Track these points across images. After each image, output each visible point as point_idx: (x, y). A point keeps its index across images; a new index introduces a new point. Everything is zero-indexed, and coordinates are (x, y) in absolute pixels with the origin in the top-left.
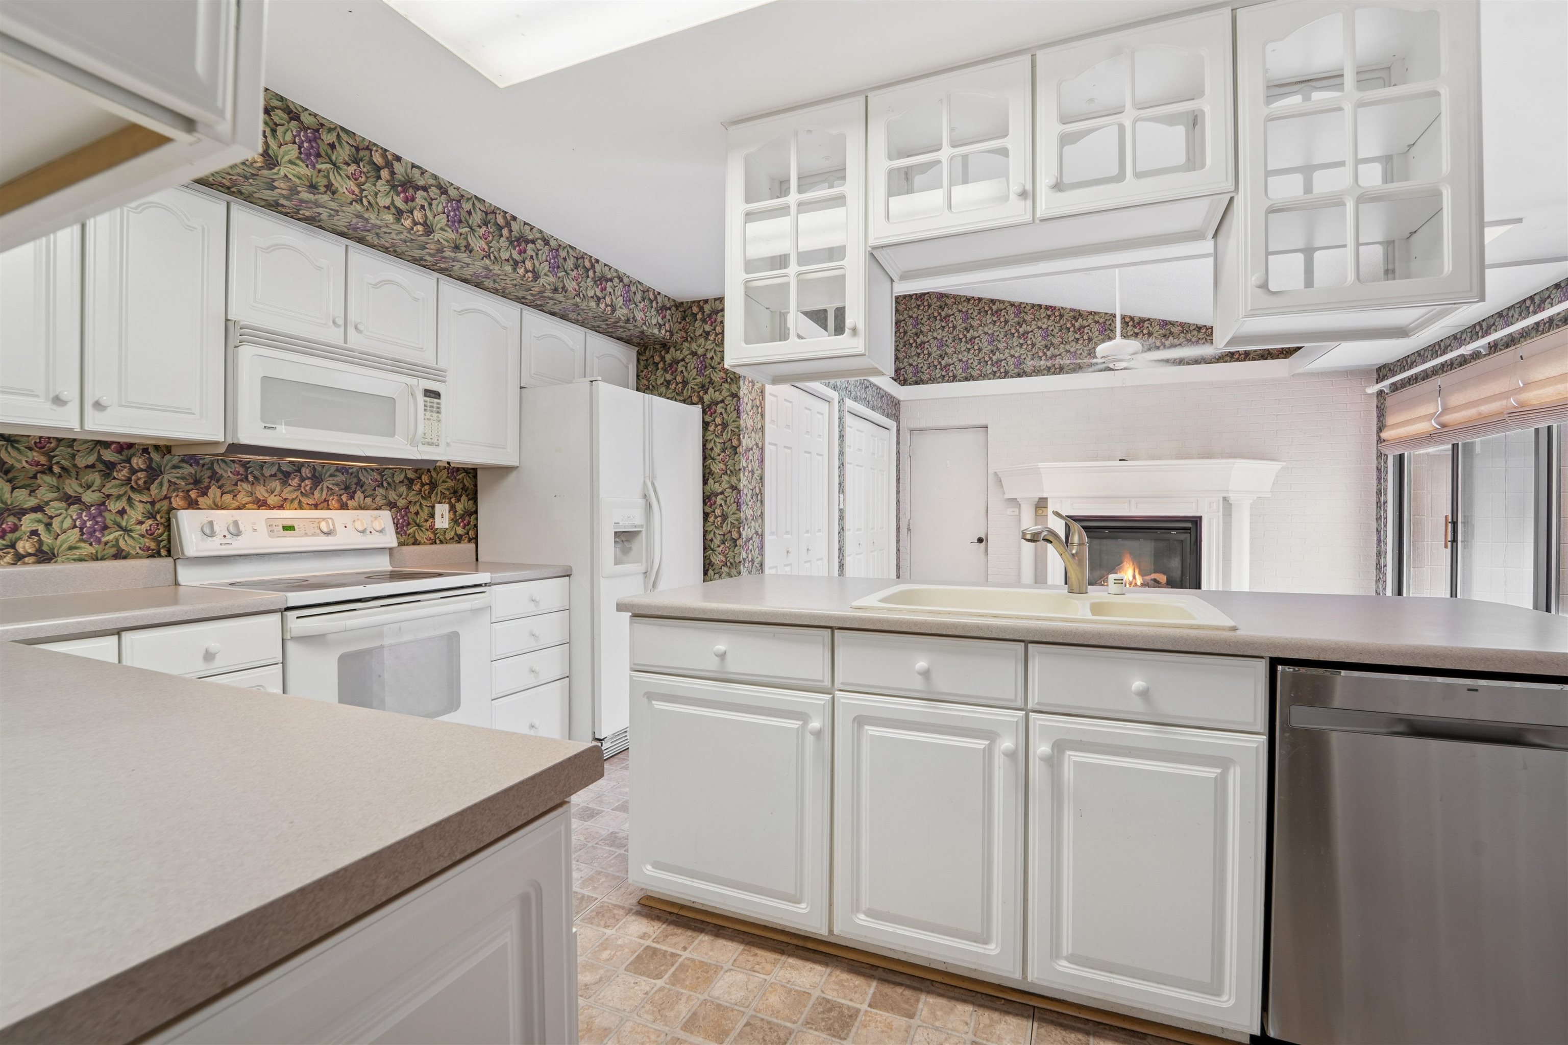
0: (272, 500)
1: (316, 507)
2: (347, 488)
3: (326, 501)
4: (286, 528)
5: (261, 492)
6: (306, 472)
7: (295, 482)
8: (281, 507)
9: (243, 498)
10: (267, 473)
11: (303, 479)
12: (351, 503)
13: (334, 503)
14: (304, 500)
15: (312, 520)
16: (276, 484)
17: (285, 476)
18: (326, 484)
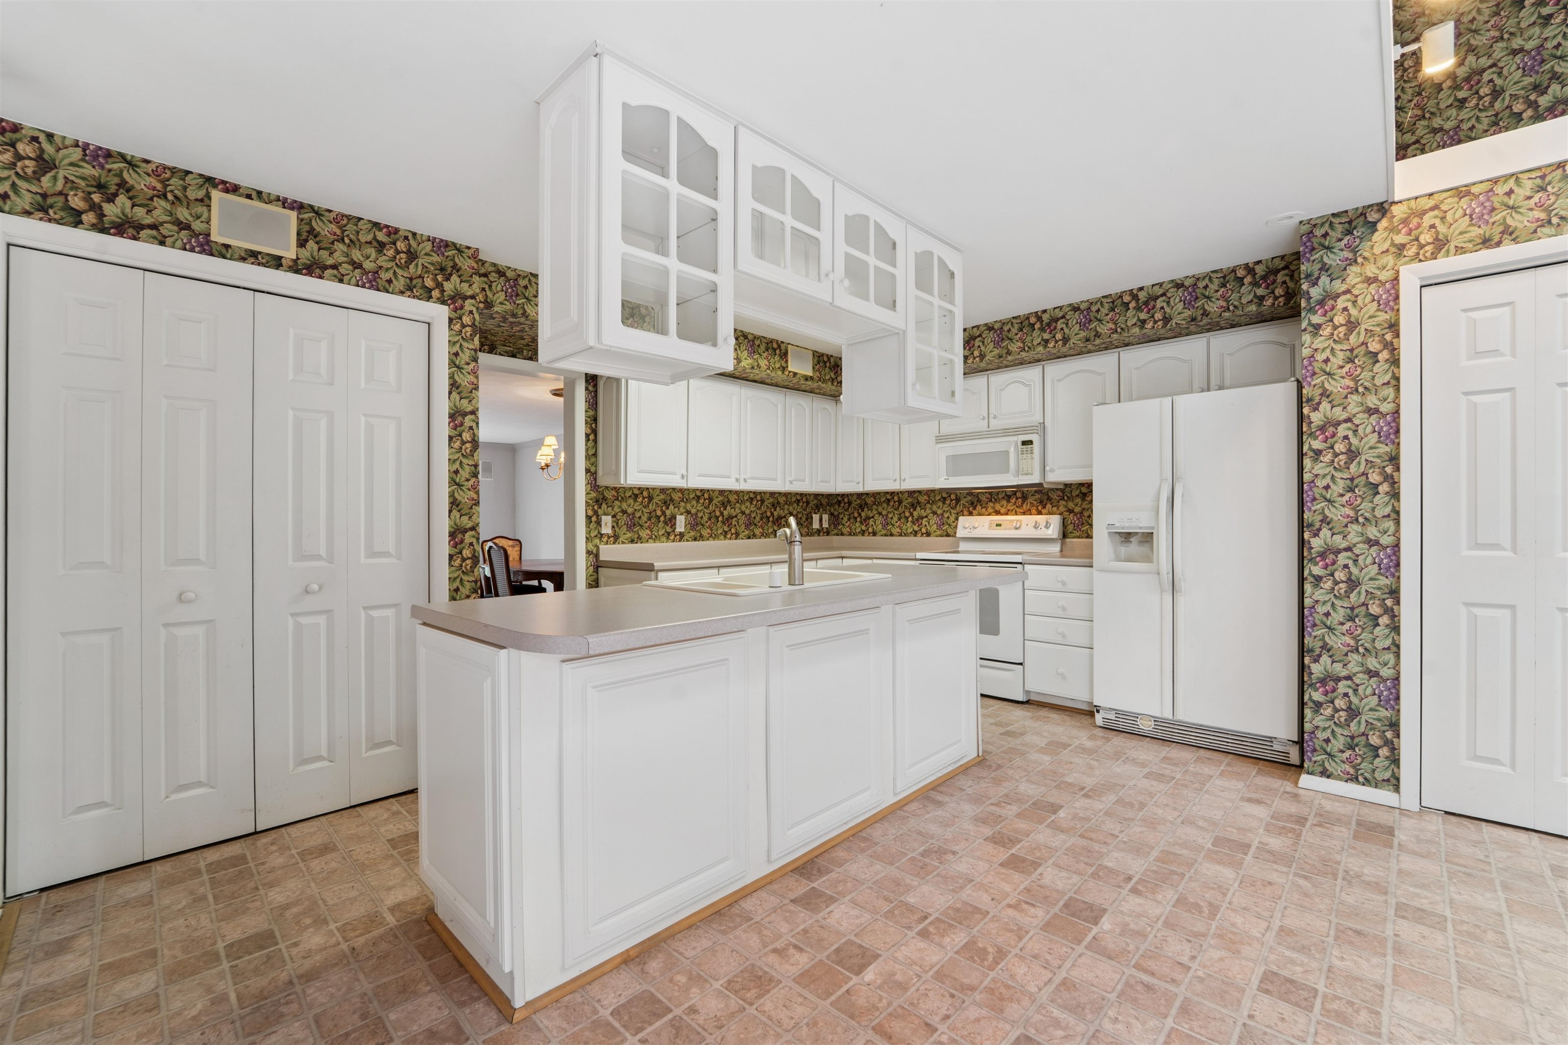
0: (1003, 510)
1: (1024, 513)
2: (1041, 502)
3: (1029, 510)
4: (997, 525)
5: (998, 507)
6: (1019, 494)
7: (1013, 500)
8: (1007, 514)
9: (990, 510)
10: (1000, 496)
11: (1017, 499)
12: (1044, 511)
13: (1034, 511)
14: (1018, 510)
15: (1012, 521)
16: (1004, 502)
17: (1008, 497)
18: (1029, 500)
